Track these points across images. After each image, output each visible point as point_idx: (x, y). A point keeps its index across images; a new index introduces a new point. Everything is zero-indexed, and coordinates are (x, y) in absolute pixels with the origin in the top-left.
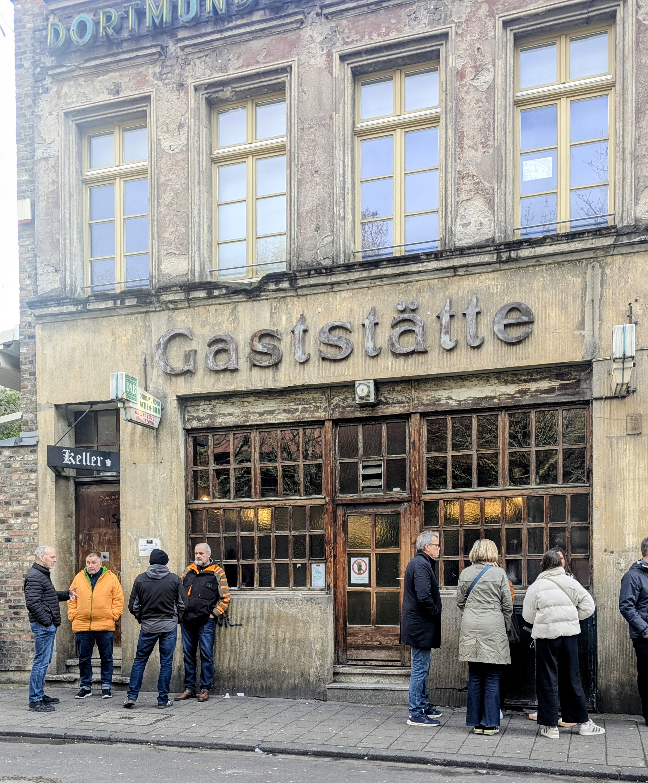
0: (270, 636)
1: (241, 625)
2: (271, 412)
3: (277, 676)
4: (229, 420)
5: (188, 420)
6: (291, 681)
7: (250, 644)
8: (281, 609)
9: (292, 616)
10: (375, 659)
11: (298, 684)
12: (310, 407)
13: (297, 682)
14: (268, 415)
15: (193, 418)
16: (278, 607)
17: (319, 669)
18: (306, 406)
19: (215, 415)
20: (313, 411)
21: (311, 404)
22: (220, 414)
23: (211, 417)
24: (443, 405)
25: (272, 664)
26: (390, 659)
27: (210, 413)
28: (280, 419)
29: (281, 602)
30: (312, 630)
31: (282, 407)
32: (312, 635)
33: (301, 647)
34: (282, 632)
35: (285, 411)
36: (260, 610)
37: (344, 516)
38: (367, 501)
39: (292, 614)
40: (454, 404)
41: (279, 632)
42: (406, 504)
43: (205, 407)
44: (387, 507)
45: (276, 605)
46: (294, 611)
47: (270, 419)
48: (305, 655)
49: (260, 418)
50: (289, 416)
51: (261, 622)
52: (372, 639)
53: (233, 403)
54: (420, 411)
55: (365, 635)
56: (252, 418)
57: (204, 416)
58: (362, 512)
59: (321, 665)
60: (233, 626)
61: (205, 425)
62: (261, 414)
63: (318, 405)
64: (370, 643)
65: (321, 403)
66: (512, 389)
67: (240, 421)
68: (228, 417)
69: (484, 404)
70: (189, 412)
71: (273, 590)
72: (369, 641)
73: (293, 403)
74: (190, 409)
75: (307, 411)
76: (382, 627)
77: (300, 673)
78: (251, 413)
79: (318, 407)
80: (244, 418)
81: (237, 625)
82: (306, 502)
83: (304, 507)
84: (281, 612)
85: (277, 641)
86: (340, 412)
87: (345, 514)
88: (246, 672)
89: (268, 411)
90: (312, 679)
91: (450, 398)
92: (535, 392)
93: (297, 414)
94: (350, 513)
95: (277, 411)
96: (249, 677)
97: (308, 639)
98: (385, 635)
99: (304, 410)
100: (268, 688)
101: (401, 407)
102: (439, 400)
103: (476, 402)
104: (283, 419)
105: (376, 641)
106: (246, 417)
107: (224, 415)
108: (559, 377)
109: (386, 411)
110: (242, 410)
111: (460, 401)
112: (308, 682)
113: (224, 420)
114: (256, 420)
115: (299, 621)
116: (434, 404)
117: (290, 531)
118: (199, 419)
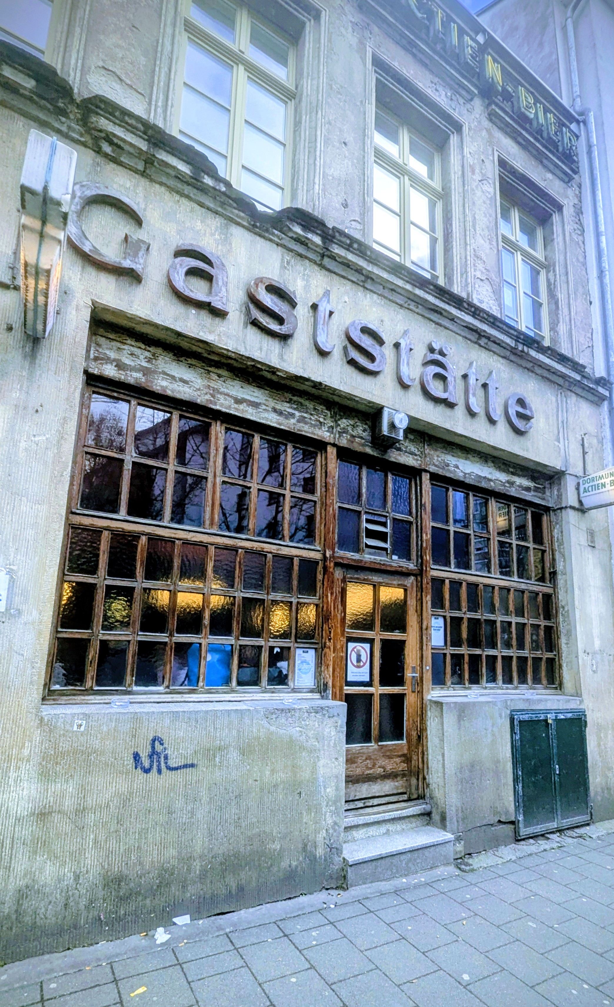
0: (250, 781)
1: (192, 766)
2: (256, 405)
3: (259, 860)
4: (181, 389)
5: (96, 359)
6: (284, 864)
7: (209, 803)
8: (273, 728)
9: (291, 742)
10: (377, 795)
11: (297, 867)
12: (310, 419)
13: (294, 863)
14: (248, 405)
15: (108, 360)
16: (267, 725)
17: (331, 831)
18: (305, 415)
19: (155, 372)
20: (314, 426)
21: (311, 414)
22: (164, 373)
23: (146, 372)
24: (450, 472)
25: (250, 839)
26: (395, 792)
27: (145, 364)
28: (267, 419)
29: (274, 716)
30: (321, 763)
31: (272, 403)
32: (321, 771)
33: (303, 795)
34: (273, 771)
35: (275, 410)
36: (234, 733)
37: (344, 580)
38: (372, 566)
39: (291, 737)
40: (459, 476)
41: (268, 773)
42: (412, 578)
43: (137, 351)
44: (393, 577)
45: (264, 722)
46: (294, 731)
47: (250, 414)
48: (309, 810)
49: (236, 406)
50: (281, 419)
51: (234, 755)
52: (374, 765)
53: (190, 366)
54: (431, 470)
55: (366, 759)
56: (222, 401)
57: (132, 364)
58: (364, 580)
59: (335, 823)
60: (176, 769)
61: (131, 380)
62: (238, 401)
63: (322, 420)
64: (371, 772)
65: (325, 419)
66: (503, 477)
67: (202, 399)
68: (181, 384)
69: (483, 485)
70: (98, 345)
71: (233, 691)
72: (371, 769)
73: (288, 405)
74: (102, 340)
75: (306, 423)
76: (386, 746)
77: (300, 846)
78: (221, 393)
79: (321, 423)
80: (208, 397)
81: (185, 766)
82: (294, 552)
83: (291, 559)
84: (272, 733)
85: (262, 790)
86: (348, 440)
87: (344, 578)
88: (197, 865)
89: (250, 401)
90: (320, 852)
91: (457, 467)
92: (519, 486)
93: (293, 421)
94: (351, 578)
95: (264, 407)
96: (203, 876)
97: (314, 780)
98: (390, 757)
99: (302, 420)
100: (241, 889)
101: (414, 459)
102: (448, 465)
103: (478, 479)
104: (271, 421)
105: (379, 767)
106: (213, 396)
107: (173, 377)
108: (533, 479)
109: (399, 458)
110: (206, 382)
111: (465, 474)
112: (313, 859)
113: (171, 386)
114: (229, 407)
115: (302, 748)
116: (443, 468)
117: (268, 594)
118: (120, 366)
